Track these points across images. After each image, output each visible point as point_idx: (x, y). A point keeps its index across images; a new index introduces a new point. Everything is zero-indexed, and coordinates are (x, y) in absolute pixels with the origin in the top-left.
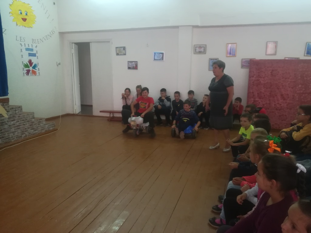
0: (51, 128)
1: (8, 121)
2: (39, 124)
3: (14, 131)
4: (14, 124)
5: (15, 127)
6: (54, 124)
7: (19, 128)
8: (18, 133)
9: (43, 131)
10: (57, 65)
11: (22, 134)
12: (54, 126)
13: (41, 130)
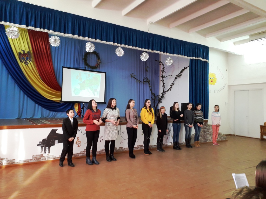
0: (224, 139)
1: (206, 131)
2: (219, 136)
3: (208, 136)
4: (209, 133)
5: (209, 135)
6: (226, 137)
7: (210, 136)
8: (210, 138)
9: (220, 140)
10: (226, 104)
11: (211, 139)
12: (226, 138)
13: (220, 139)
